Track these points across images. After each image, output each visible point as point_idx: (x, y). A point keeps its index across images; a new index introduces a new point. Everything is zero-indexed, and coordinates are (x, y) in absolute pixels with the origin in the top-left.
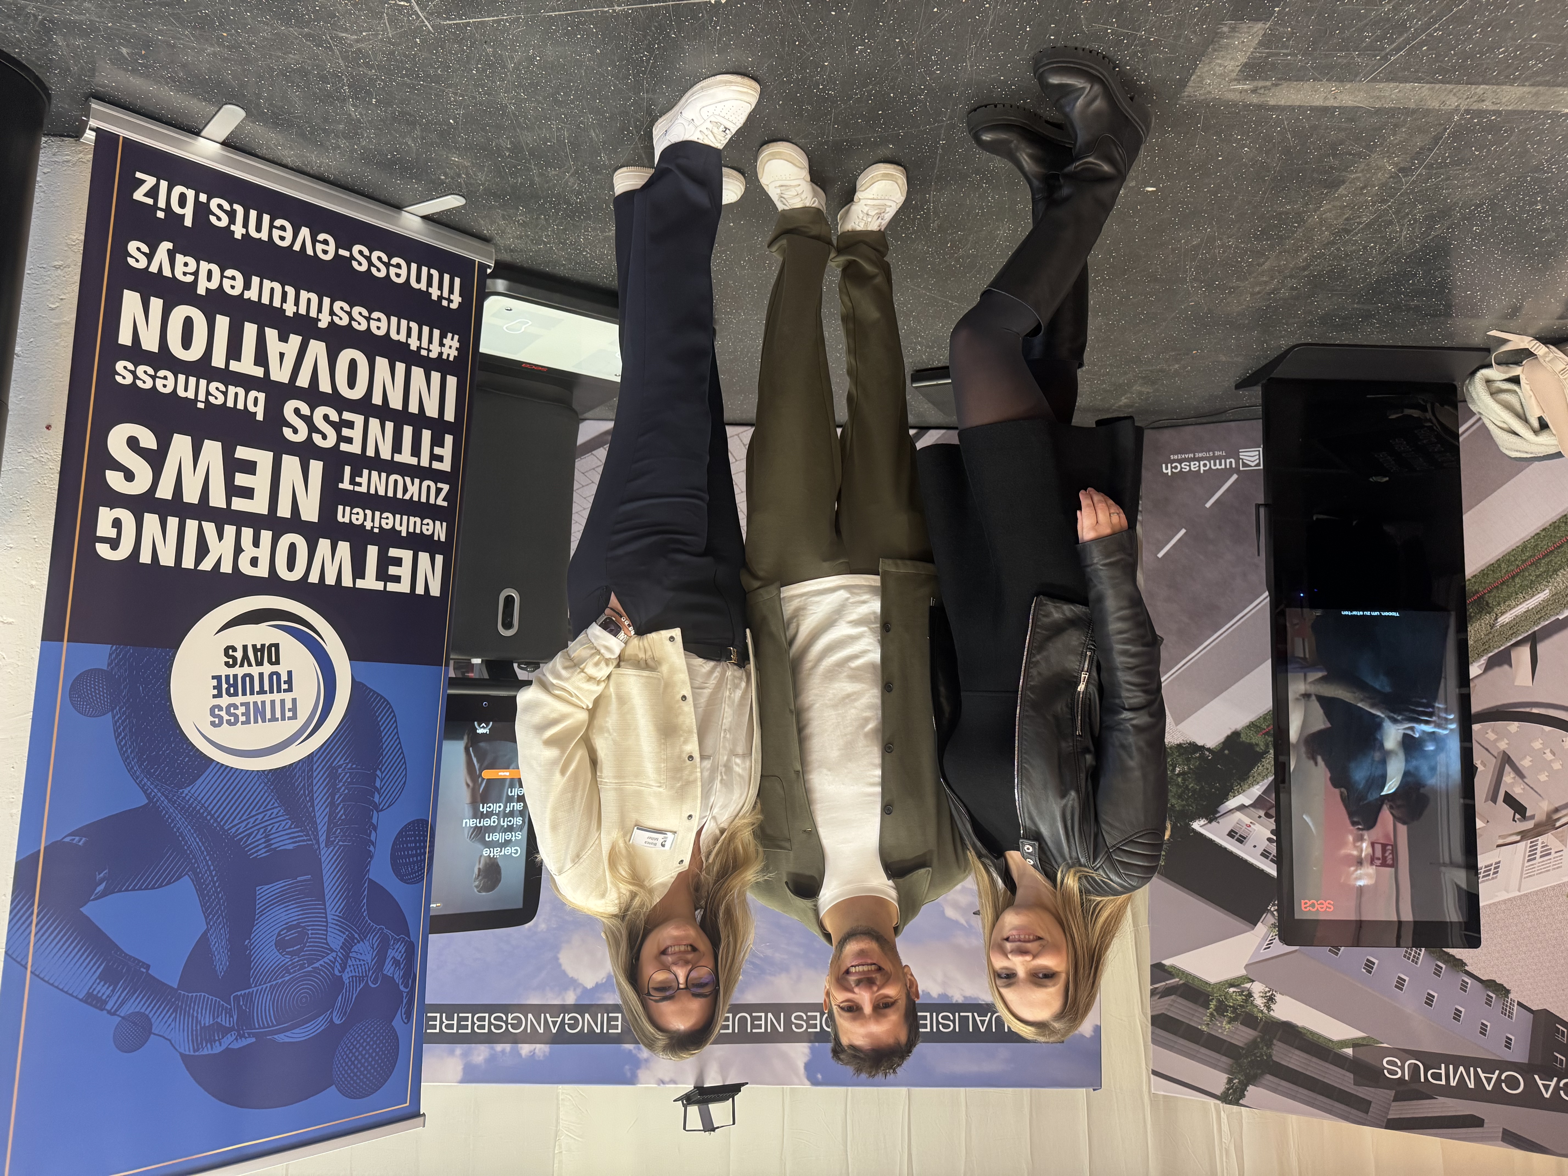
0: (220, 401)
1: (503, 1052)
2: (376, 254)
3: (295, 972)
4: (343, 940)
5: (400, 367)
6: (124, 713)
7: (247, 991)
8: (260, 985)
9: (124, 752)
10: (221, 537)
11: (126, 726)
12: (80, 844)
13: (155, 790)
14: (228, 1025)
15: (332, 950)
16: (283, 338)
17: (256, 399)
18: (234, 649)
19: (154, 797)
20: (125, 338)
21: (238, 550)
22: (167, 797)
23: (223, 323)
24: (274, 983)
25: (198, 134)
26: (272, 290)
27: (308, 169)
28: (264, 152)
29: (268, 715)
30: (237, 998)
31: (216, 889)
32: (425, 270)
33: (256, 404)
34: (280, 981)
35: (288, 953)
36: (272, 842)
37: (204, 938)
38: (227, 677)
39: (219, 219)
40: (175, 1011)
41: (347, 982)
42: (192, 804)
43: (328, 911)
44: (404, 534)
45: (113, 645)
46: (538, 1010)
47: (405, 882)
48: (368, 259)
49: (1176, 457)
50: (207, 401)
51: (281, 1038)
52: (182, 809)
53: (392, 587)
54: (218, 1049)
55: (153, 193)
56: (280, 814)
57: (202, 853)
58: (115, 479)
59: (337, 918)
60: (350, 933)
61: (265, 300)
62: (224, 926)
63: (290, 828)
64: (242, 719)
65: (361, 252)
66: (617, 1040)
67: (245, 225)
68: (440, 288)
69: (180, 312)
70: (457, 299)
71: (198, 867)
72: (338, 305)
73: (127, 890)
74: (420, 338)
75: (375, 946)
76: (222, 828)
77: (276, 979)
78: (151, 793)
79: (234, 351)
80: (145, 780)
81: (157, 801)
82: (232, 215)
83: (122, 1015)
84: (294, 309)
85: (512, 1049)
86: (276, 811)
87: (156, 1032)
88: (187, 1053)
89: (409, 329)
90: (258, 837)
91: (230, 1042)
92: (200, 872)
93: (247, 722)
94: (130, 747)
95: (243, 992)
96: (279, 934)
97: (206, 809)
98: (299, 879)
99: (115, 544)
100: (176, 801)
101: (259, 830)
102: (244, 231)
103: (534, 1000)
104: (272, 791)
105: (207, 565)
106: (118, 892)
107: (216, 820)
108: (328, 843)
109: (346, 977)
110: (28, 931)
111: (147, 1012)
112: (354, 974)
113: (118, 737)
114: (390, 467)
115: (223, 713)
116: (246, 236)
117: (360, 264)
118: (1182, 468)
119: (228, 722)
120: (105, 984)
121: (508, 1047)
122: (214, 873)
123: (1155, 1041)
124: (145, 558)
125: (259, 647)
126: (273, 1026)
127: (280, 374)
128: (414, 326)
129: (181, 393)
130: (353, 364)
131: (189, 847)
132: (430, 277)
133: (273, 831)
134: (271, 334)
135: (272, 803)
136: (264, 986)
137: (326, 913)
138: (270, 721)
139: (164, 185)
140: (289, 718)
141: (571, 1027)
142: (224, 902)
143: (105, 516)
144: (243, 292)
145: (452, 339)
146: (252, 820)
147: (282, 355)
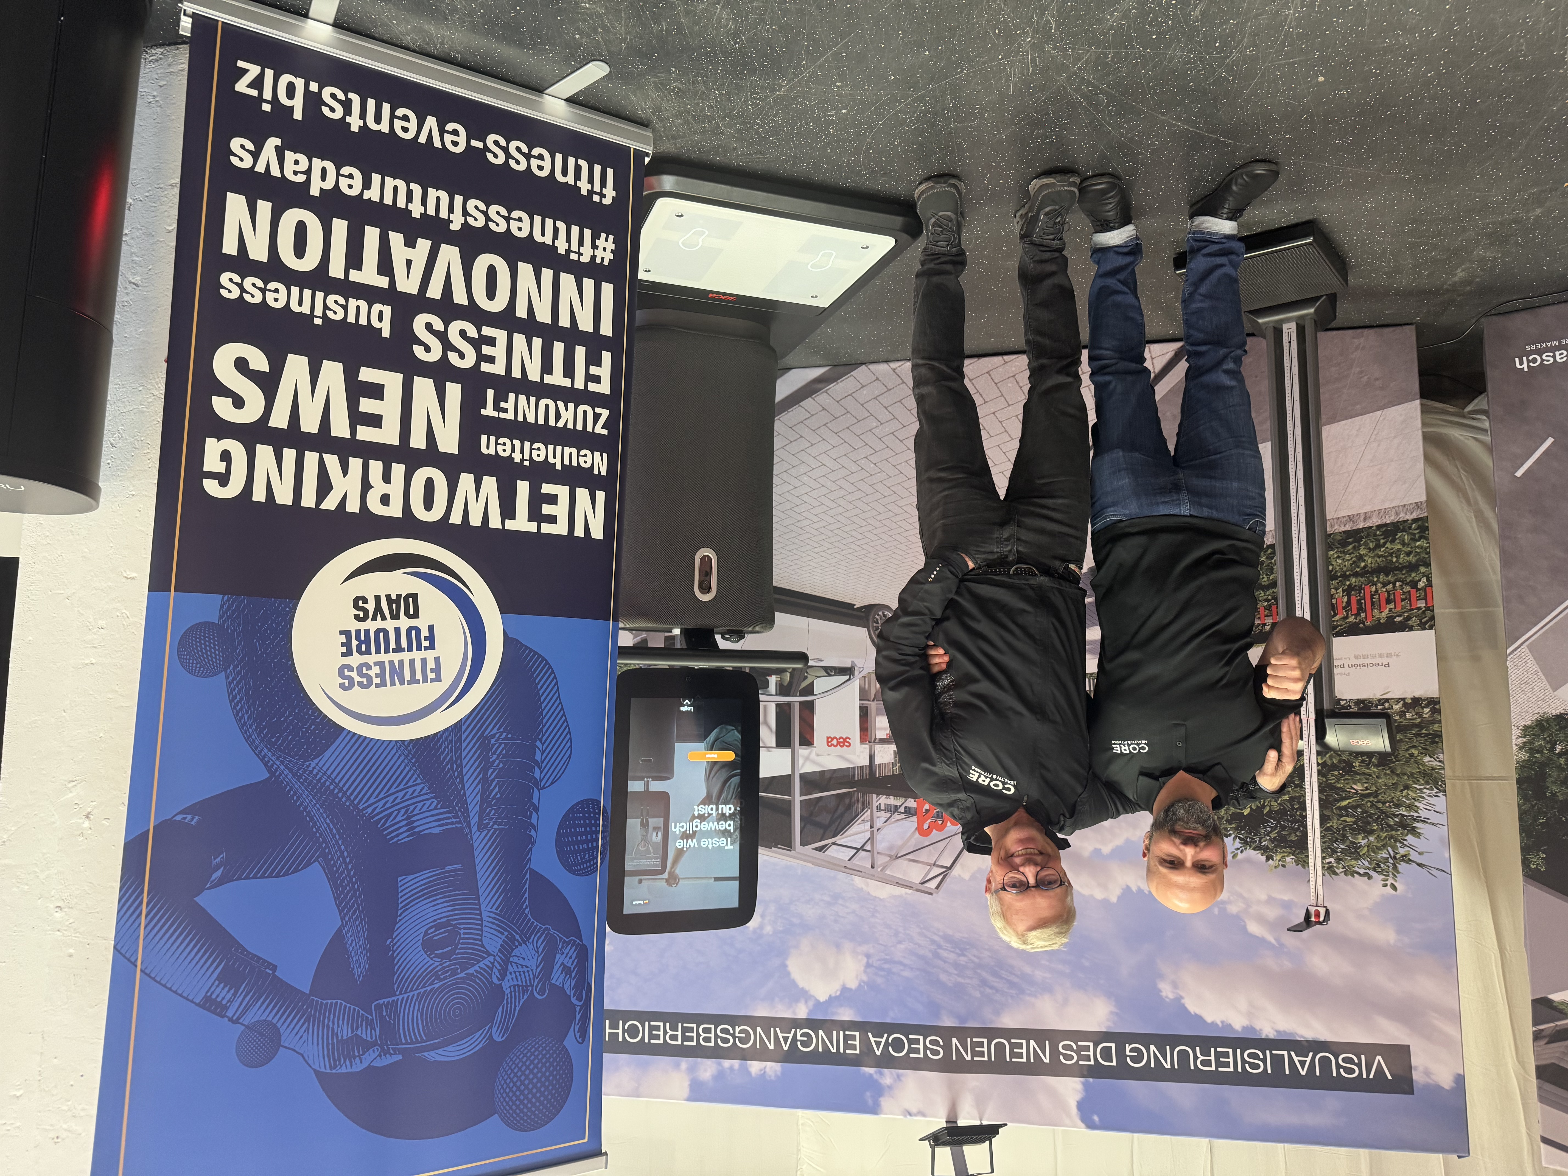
0: (340, 316)
1: (731, 1068)
2: (514, 144)
3: (445, 978)
4: (501, 942)
5: (547, 274)
6: (239, 673)
7: (391, 999)
8: (406, 992)
9: (241, 718)
10: (345, 472)
11: (242, 687)
12: (193, 823)
13: (278, 763)
14: (369, 1039)
15: (489, 954)
16: (410, 243)
17: (381, 313)
18: (365, 601)
19: (276, 770)
20: (230, 247)
21: (366, 486)
22: (291, 770)
23: (340, 227)
24: (422, 990)
25: (306, 16)
26: (396, 188)
27: (431, 49)
28: (379, 31)
29: (407, 677)
30: (379, 1007)
31: (351, 879)
32: (571, 161)
33: (380, 319)
34: (429, 988)
35: (437, 956)
36: (415, 824)
37: (339, 936)
38: (358, 632)
39: (333, 110)
40: (307, 1020)
41: (508, 991)
42: (321, 778)
43: (483, 907)
44: (558, 467)
45: (225, 594)
46: (768, 1023)
47: (574, 873)
48: (505, 150)
49: (1533, 347)
50: (325, 317)
51: (433, 1056)
52: (309, 784)
53: (546, 528)
54: (358, 1067)
55: (257, 84)
56: (424, 791)
57: (334, 836)
58: (222, 406)
59: (493, 915)
60: (510, 933)
61: (388, 200)
62: (361, 923)
63: (436, 808)
64: (377, 680)
65: (496, 143)
66: (856, 1061)
67: (363, 115)
68: (591, 180)
69: (292, 217)
70: (610, 193)
71: (330, 852)
72: (472, 203)
73: (247, 878)
74: (568, 240)
75: (540, 950)
76: (356, 807)
77: (423, 987)
78: (272, 766)
79: (354, 259)
80: (266, 750)
81: (280, 774)
82: (347, 105)
83: (246, 1023)
84: (422, 210)
85: (740, 1065)
86: (419, 788)
87: (286, 1045)
88: (323, 1070)
89: (556, 230)
90: (399, 819)
91: (372, 1058)
92: (332, 859)
93: (383, 684)
94: (247, 712)
95: (386, 1000)
96: (426, 933)
97: (337, 785)
98: (448, 868)
99: (223, 479)
100: (302, 775)
101: (399, 810)
102: (361, 123)
103: (762, 1011)
104: (414, 765)
105: (330, 503)
106: (237, 879)
107: (348, 798)
108: (481, 827)
109: (506, 986)
110: (136, 924)
111: (275, 1021)
112: (516, 983)
113: (233, 700)
114: (540, 390)
115: (354, 674)
116: (364, 128)
117: (496, 156)
118: (1542, 360)
119: (360, 684)
120: (225, 986)
121: (736, 1063)
122: (348, 860)
123: (1542, 1099)
124: (259, 495)
125: (394, 597)
126: (423, 1041)
127: (408, 285)
128: (561, 225)
129: (295, 307)
130: (492, 272)
131: (318, 830)
132: (578, 169)
133: (416, 812)
134: (396, 239)
135: (414, 778)
136: (411, 994)
137: (480, 909)
138: (409, 683)
139: (269, 74)
140: (432, 680)
141: (805, 1044)
142: (360, 895)
143: (213, 447)
144: (362, 193)
145: (606, 240)
146: (391, 798)
147: (409, 263)
